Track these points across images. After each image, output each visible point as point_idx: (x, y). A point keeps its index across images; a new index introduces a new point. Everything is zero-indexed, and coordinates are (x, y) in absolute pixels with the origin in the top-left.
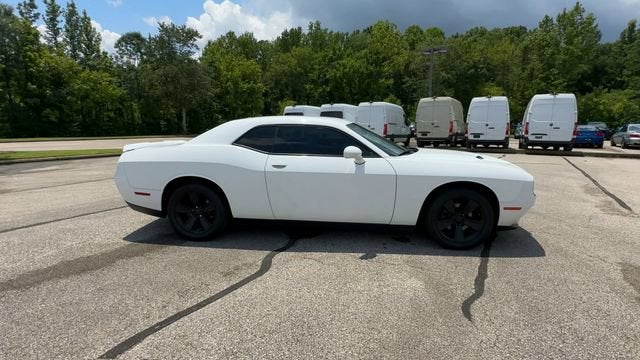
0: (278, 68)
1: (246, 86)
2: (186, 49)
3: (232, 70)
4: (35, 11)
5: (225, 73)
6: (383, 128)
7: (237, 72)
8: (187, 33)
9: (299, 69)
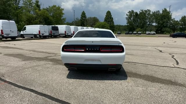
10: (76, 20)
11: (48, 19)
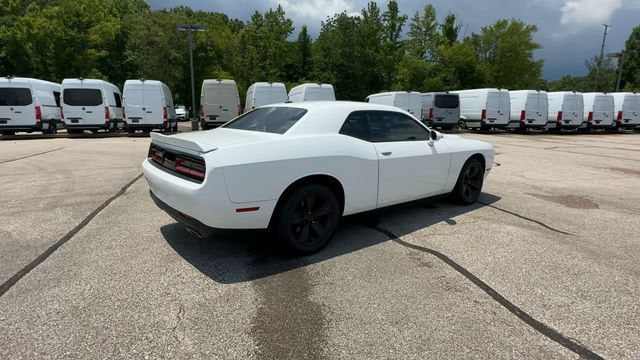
6: (163, 111)
10: (596, 63)
11: (471, 73)
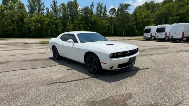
0: (158, 12)
1: (146, 20)
2: (126, 10)
3: (141, 15)
4: (93, 6)
5: (139, 16)
7: (143, 15)
8: (126, 5)
9: (167, 11)
